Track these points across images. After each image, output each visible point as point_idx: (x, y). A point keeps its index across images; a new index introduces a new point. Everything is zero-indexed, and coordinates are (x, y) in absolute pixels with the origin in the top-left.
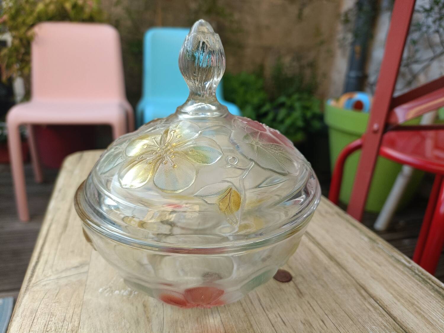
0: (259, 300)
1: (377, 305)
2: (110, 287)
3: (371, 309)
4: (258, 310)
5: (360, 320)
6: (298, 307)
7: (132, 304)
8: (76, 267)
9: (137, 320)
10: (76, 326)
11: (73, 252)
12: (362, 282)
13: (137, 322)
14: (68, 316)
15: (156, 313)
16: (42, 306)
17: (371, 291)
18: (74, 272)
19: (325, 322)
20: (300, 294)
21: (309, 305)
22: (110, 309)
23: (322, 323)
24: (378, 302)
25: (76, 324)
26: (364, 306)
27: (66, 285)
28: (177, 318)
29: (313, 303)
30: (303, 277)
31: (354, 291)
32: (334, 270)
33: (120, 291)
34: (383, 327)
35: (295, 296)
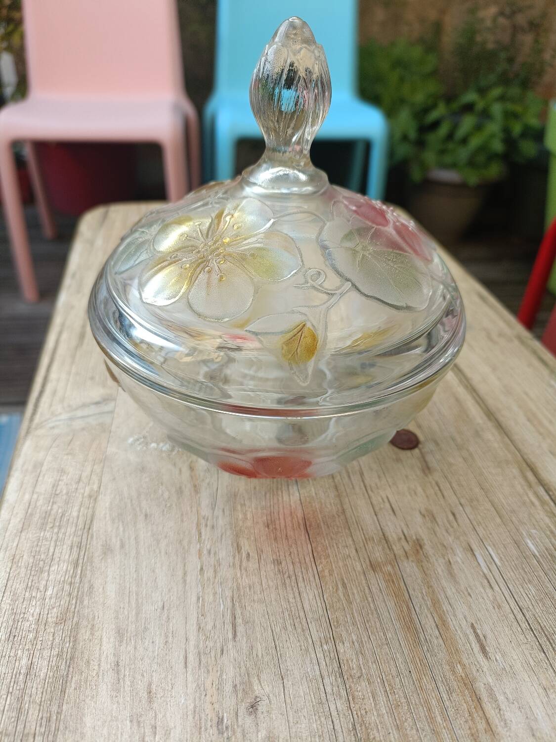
0: (362, 474)
1: (547, 498)
2: (145, 437)
3: (537, 503)
4: (357, 488)
5: (514, 519)
6: (419, 490)
7: (175, 465)
8: (97, 403)
9: (180, 488)
10: (96, 490)
11: (92, 378)
12: (532, 458)
13: (180, 491)
14: (84, 475)
15: (207, 481)
16: (49, 458)
17: (544, 475)
18: (93, 410)
19: (458, 516)
20: (427, 469)
21: (437, 488)
22: (143, 469)
23: (451, 517)
24: (551, 493)
25: (95, 487)
26: (526, 498)
27: (83, 429)
28: (237, 490)
29: (445, 486)
30: (437, 443)
31: (515, 471)
32: (491, 435)
33: (158, 444)
34: (548, 533)
35: (419, 472)
